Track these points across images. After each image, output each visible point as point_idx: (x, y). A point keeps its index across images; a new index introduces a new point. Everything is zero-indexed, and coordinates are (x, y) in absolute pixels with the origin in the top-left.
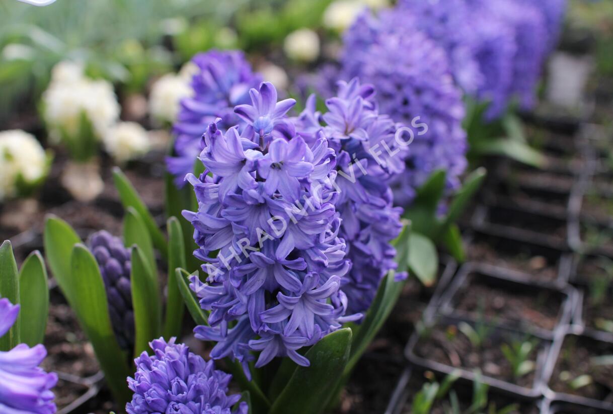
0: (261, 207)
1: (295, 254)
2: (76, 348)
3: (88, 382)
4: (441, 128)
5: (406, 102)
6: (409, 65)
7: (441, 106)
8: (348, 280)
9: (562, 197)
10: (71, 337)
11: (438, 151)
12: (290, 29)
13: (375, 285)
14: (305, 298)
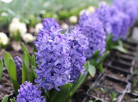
0: (52, 53)
1: (59, 64)
2: (10, 84)
3: (11, 92)
4: (100, 41)
5: (92, 34)
6: (94, 25)
7: (100, 35)
8: (72, 72)
9: (130, 61)
10: (9, 81)
11: (99, 46)
12: (71, 15)
13: (78, 74)
14: (60, 75)
